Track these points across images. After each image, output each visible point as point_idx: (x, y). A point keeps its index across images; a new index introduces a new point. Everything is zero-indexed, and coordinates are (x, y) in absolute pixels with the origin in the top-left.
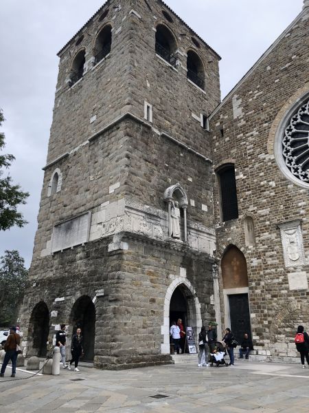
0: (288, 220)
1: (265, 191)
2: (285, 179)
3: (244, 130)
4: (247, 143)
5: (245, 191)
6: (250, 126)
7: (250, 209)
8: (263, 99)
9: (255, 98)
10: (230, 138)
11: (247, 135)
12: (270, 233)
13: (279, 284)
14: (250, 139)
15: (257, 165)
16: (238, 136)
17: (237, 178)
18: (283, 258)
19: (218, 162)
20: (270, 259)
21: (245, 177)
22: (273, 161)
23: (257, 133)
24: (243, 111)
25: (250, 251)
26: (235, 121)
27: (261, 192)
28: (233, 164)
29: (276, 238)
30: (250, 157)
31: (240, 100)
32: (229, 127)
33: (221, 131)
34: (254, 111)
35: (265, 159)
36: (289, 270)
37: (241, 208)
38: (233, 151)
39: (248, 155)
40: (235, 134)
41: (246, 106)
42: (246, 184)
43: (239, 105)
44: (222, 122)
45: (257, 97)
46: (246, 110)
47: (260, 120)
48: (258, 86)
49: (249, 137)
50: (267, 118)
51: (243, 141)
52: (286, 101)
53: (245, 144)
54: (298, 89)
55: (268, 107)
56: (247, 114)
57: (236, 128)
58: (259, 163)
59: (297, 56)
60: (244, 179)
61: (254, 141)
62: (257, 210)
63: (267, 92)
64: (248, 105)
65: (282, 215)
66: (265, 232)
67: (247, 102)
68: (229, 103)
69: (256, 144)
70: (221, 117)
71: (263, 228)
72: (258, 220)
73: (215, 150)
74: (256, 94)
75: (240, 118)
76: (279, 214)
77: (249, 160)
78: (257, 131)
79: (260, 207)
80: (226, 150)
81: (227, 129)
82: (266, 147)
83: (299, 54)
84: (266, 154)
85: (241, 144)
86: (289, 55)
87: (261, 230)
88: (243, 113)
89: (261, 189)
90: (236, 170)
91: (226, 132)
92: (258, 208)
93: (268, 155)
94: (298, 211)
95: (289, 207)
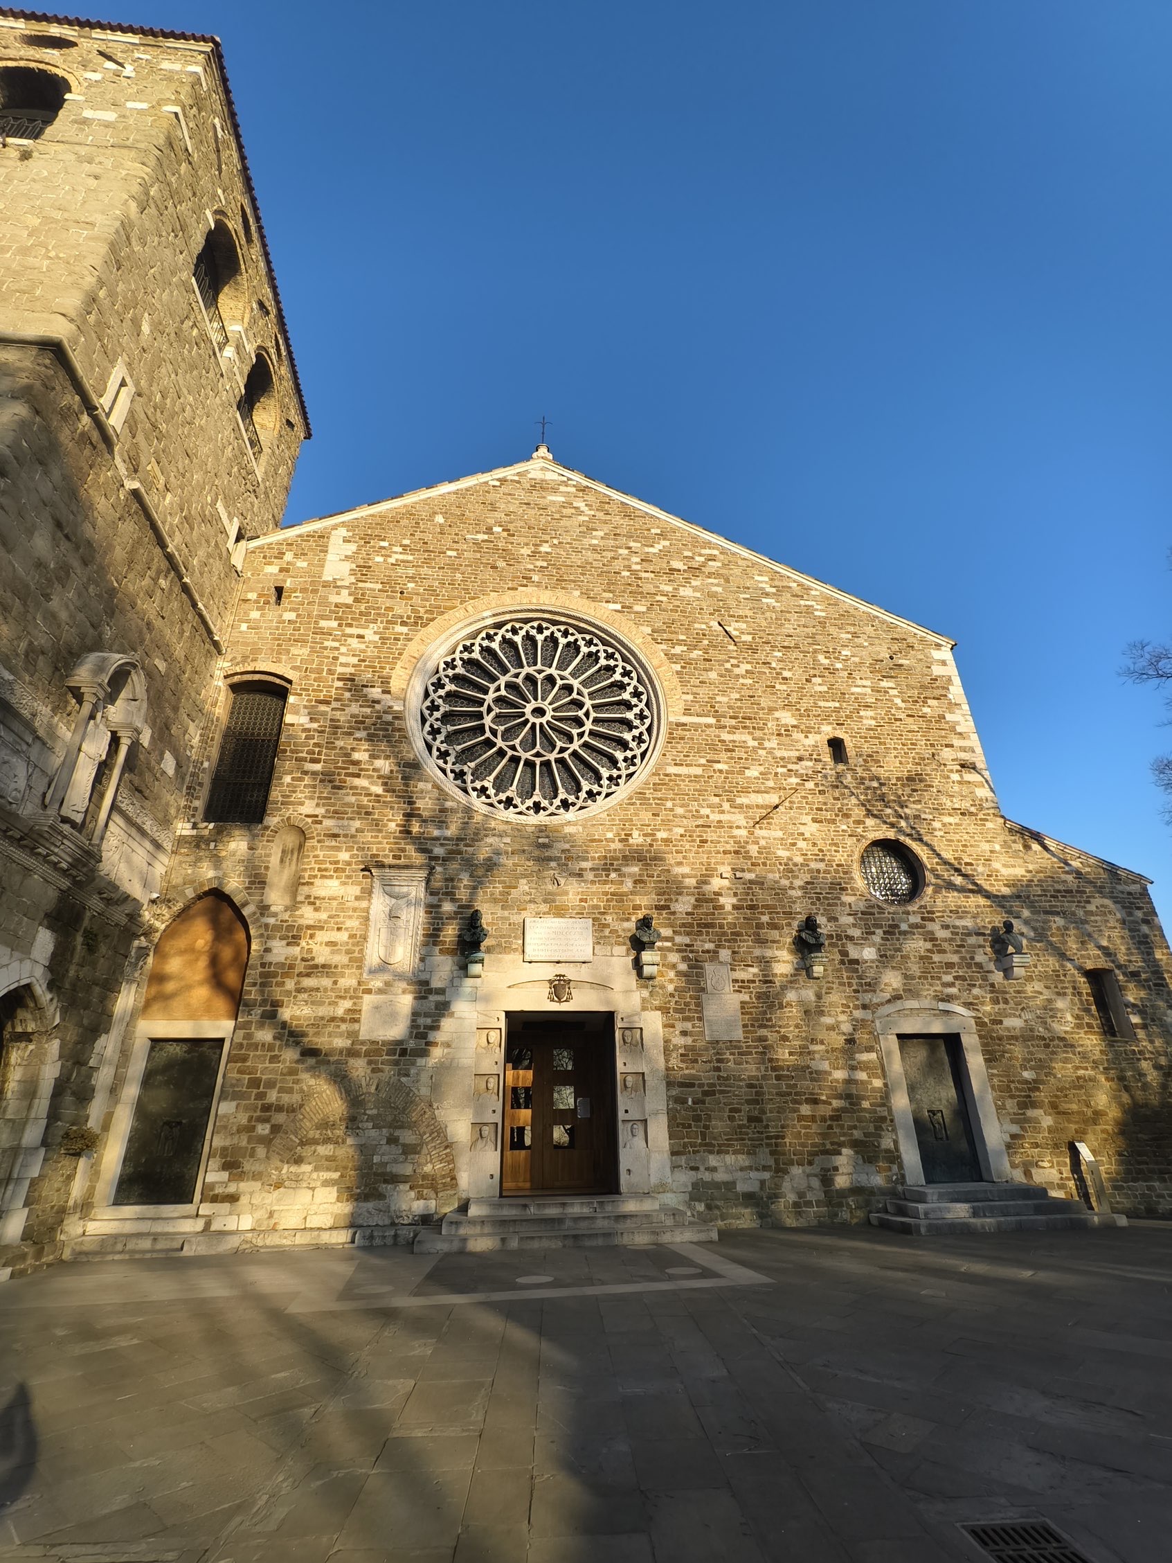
0: (398, 862)
1: (358, 776)
2: (415, 766)
3: (343, 614)
4: (343, 650)
5: (304, 759)
6: (361, 614)
7: (305, 810)
8: (411, 572)
9: (391, 560)
10: (298, 616)
11: (349, 631)
12: (344, 884)
13: (333, 1019)
14: (354, 642)
15: (355, 709)
16: (323, 623)
17: (288, 719)
18: (361, 951)
19: (245, 659)
20: (326, 949)
21: (315, 725)
22: (398, 716)
23: (377, 638)
24: (352, 571)
25: (272, 920)
26: (326, 585)
27: (347, 775)
28: (290, 682)
29: (357, 898)
30: (340, 684)
31: (352, 548)
32: (304, 590)
33: (276, 588)
34: (380, 586)
35: (378, 702)
36: (370, 987)
37: (280, 799)
38: (301, 652)
39: (336, 676)
40: (315, 613)
41: (365, 567)
42: (312, 742)
43: (346, 556)
44: (287, 570)
45: (397, 560)
46: (362, 575)
47: (391, 614)
48: (406, 542)
49: (351, 636)
50: (409, 617)
51: (333, 640)
52: (461, 604)
53: (337, 649)
54: (492, 594)
55: (417, 594)
56: (361, 585)
57: (324, 602)
58: (361, 706)
59: (503, 530)
60: (309, 730)
61: (364, 651)
62: (324, 817)
63: (423, 563)
64: (370, 567)
65: (388, 846)
66: (331, 877)
67: (369, 559)
68: (319, 537)
69: (364, 661)
70: (289, 556)
71: (328, 865)
72: (319, 841)
73: (244, 627)
74: (396, 553)
75: (339, 583)
76: (380, 843)
77: (337, 689)
78: (375, 633)
79: (336, 812)
80: (279, 639)
81: (295, 592)
82: (390, 677)
83: (509, 530)
84: (384, 692)
85: (326, 644)
86: (488, 520)
87: (320, 870)
88: (353, 577)
89: (348, 768)
90: (291, 699)
91: (290, 596)
92: (328, 811)
93: (388, 696)
94: (428, 847)
95: (410, 832)
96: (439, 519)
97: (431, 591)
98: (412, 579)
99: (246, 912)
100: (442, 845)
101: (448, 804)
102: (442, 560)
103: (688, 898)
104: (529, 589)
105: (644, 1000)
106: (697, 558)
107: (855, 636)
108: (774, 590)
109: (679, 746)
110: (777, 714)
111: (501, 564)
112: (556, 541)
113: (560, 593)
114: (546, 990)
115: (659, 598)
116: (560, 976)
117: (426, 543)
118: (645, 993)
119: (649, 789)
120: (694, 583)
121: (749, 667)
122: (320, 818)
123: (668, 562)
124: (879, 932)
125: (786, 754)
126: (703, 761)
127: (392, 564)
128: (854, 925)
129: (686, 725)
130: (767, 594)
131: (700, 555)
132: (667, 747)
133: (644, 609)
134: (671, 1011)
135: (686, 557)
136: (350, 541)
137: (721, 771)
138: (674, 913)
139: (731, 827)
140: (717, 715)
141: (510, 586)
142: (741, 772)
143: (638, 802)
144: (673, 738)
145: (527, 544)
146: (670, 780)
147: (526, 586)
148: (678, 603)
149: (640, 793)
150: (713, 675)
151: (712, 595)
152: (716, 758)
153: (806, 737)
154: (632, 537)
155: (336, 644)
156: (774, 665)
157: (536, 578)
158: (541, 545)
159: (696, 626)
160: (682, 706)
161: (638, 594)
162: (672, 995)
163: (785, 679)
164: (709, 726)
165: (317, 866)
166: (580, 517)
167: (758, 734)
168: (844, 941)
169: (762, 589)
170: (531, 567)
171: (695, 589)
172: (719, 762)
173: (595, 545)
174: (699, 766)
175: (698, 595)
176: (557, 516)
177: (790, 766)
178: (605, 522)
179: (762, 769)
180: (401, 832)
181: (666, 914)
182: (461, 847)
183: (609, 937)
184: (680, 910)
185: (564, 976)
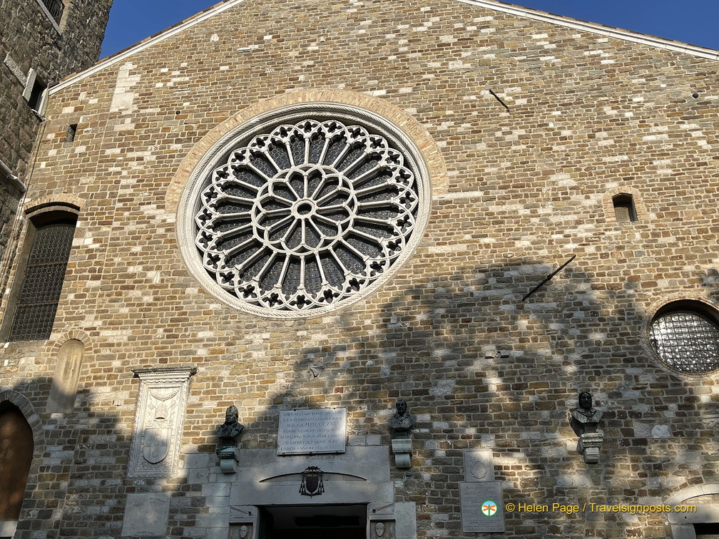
0: (164, 365)
1: (133, 288)
2: (184, 273)
3: (127, 142)
4: (125, 173)
5: (87, 278)
6: (142, 138)
7: (85, 324)
8: (186, 92)
9: (170, 84)
10: (87, 149)
11: (130, 155)
12: (115, 389)
13: (99, 518)
14: (134, 165)
15: (132, 227)
16: (108, 152)
17: (75, 242)
18: (127, 453)
19: (42, 194)
20: (97, 452)
21: (97, 246)
22: (171, 228)
23: (154, 158)
24: (136, 101)
25: (51, 427)
26: (113, 116)
27: (123, 288)
28: (78, 208)
29: (126, 402)
30: (120, 205)
31: (137, 78)
32: (94, 125)
33: (71, 126)
34: (159, 110)
35: (153, 217)
36: (134, 486)
37: (64, 315)
38: (87, 180)
39: (117, 198)
40: (101, 144)
41: (146, 95)
42: (93, 261)
43: (131, 88)
44: (81, 109)
45: (175, 83)
46: (144, 102)
47: (167, 134)
48: (184, 65)
49: (132, 159)
50: (183, 135)
51: (116, 166)
52: (231, 114)
53: (119, 173)
54: (260, 100)
55: (191, 112)
56: (142, 111)
57: (110, 133)
58: (138, 223)
59: (273, 37)
60: (92, 250)
61: (143, 172)
62: (101, 329)
63: (197, 82)
64: (151, 94)
65: (156, 351)
66: (105, 384)
67: (151, 87)
68: (109, 74)
69: (142, 181)
70: (82, 96)
71: (102, 373)
72: (95, 352)
73: (43, 165)
74: (174, 77)
75: (124, 113)
76: (150, 349)
77: (117, 210)
78: (152, 154)
79: (111, 323)
80: (71, 172)
81: (86, 128)
82: (165, 193)
83: (279, 36)
84: (158, 207)
85: (111, 169)
86: (260, 31)
87: (95, 378)
88: (136, 105)
89: (124, 282)
90: (79, 224)
91: (82, 132)
92: (104, 323)
93: (162, 211)
94: (193, 348)
95: (176, 337)
96: (215, 38)
97: (206, 107)
98: (187, 98)
99: (31, 420)
100: (205, 345)
101: (212, 307)
102: (215, 76)
103: (449, 381)
104: (296, 90)
105: (398, 491)
106: (469, 28)
107: (650, 78)
108: (554, 46)
109: (443, 225)
110: (553, 178)
111: (269, 70)
112: (322, 39)
113: (325, 88)
114: (297, 484)
115: (425, 77)
116: (313, 468)
117: (202, 63)
118: (399, 484)
119: (410, 272)
120: (464, 55)
121: (523, 132)
122: (97, 330)
123: (438, 38)
124: (673, 406)
125: (562, 219)
126: (468, 237)
127: (171, 88)
128: (641, 401)
129: (451, 202)
130: (546, 52)
131: (473, 24)
132: (430, 227)
133: (409, 90)
134: (427, 502)
135: (457, 29)
136: (135, 73)
137: (487, 246)
138: (432, 398)
139: (498, 304)
140: (485, 188)
141: (277, 89)
142: (511, 244)
143: (397, 286)
144: (437, 218)
145: (295, 47)
146: (432, 261)
147: (293, 87)
148: (446, 78)
149: (400, 277)
150: (482, 146)
151: (485, 63)
152: (483, 232)
153: (588, 198)
154: (400, 20)
155: (119, 169)
156: (551, 125)
157: (302, 78)
158: (309, 45)
159: (465, 98)
160: (447, 183)
161: (403, 77)
162: (428, 485)
163: (565, 138)
164: (476, 200)
165: (93, 375)
166: (348, 10)
167: (530, 201)
168: (629, 418)
169: (542, 47)
170: (299, 67)
171: (465, 60)
172: (486, 236)
173: (362, 35)
174: (463, 242)
175: (468, 65)
176: (325, 14)
177: (567, 232)
178: (374, 11)
179: (534, 238)
180: (168, 336)
181: (424, 399)
182: (223, 346)
183: (364, 426)
184: (439, 394)
185: (316, 468)
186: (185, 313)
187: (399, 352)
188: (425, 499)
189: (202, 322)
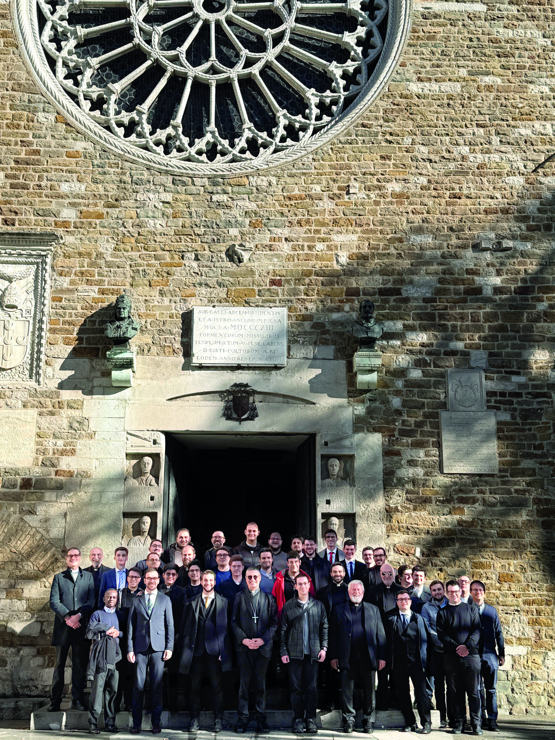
94: (53, 207)
95: (25, 187)
100: (73, 205)
101: (80, 146)
103: (429, 278)
105: (358, 419)
109: (427, 50)
114: (219, 405)
116: (240, 386)
118: (360, 410)
129: (439, 16)
132: (407, 52)
134: (396, 433)
138: (407, 300)
139: (500, 174)
152: (483, 67)
162: (398, 412)
174: (456, 80)
180: (12, 186)
181: (394, 301)
182: (101, 209)
183: (311, 333)
184: (416, 295)
185: (247, 385)
186: (37, 152)
187: (360, 234)
188: (394, 430)
189: (64, 168)
